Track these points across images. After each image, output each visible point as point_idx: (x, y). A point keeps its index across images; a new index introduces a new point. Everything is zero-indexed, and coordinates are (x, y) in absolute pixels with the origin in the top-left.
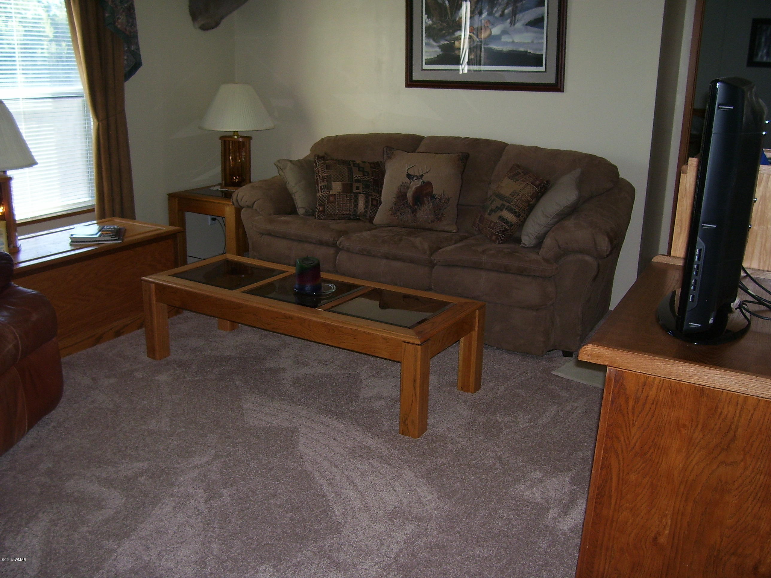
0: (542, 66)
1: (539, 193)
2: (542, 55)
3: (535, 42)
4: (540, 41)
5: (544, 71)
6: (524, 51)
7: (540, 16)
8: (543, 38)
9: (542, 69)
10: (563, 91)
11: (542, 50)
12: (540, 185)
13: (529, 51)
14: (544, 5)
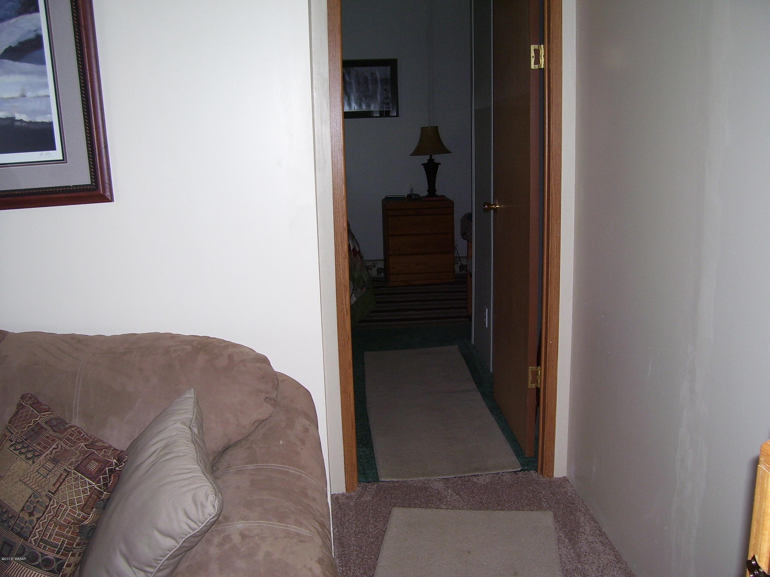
0: (53, 148)
1: (102, 493)
2: (51, 124)
3: (29, 94)
4: (42, 93)
5: (62, 158)
6: (7, 119)
7: (32, 36)
8: (46, 86)
9: (56, 154)
10: (111, 200)
11: (50, 113)
12: (101, 471)
13: (18, 117)
14: (37, 10)
